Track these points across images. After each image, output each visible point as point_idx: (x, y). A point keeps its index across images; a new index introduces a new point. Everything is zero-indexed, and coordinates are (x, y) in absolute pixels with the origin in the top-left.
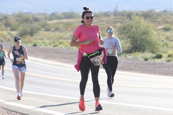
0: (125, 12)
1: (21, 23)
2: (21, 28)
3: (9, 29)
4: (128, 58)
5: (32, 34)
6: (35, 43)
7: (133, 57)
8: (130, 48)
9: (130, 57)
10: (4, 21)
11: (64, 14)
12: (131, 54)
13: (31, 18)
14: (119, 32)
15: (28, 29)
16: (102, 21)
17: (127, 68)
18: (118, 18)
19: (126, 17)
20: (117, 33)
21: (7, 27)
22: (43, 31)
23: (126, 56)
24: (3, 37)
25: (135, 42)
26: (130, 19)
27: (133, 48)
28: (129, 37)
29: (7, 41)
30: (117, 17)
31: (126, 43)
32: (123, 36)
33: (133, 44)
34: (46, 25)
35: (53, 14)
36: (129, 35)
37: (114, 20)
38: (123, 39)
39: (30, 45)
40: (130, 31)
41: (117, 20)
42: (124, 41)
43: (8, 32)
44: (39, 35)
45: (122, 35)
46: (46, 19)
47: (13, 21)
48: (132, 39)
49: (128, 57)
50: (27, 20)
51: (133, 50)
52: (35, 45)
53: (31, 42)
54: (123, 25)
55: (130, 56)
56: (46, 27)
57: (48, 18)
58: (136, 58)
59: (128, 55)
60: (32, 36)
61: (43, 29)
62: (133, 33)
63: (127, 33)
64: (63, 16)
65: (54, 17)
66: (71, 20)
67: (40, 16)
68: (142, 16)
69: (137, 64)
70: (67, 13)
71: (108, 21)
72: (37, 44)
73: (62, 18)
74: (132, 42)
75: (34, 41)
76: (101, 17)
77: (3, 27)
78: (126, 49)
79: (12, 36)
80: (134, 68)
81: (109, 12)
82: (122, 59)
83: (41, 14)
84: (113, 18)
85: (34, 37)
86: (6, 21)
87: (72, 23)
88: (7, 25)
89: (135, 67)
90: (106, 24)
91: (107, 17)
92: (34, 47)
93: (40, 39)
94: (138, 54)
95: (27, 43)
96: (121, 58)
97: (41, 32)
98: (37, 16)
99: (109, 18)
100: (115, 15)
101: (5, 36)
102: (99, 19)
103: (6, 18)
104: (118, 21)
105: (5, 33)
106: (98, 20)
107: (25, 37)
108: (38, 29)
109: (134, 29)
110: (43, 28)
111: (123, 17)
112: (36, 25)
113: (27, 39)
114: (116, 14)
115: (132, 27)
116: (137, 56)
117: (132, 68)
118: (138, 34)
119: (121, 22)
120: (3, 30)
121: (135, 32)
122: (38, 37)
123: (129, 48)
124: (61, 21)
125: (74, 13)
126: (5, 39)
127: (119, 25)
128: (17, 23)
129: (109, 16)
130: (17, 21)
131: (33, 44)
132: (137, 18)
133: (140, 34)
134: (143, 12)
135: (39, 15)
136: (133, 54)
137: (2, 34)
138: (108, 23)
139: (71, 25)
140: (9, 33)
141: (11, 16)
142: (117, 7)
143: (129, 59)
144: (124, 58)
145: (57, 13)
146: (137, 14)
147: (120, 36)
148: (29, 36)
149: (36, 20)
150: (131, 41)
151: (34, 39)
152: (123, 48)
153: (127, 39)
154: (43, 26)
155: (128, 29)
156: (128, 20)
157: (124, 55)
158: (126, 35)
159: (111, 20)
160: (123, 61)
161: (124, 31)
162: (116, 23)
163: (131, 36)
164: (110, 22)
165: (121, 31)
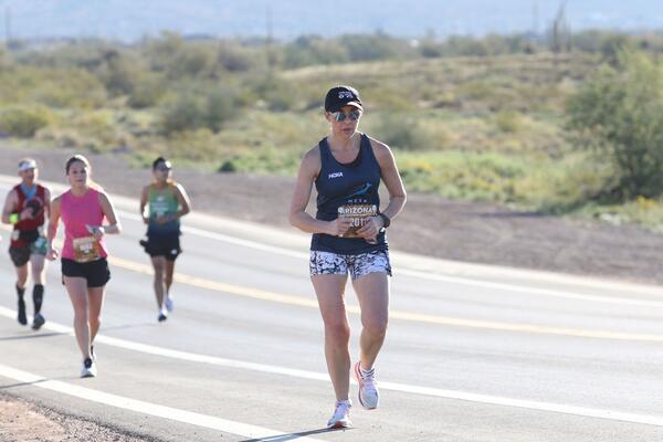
0: (594, 34)
1: (170, 77)
2: (172, 98)
3: (122, 100)
4: (606, 221)
5: (214, 121)
6: (229, 159)
7: (627, 218)
8: (616, 183)
9: (616, 220)
10: (104, 68)
11: (346, 39)
12: (618, 208)
13: (212, 57)
14: (569, 118)
15: (202, 103)
16: (498, 72)
17: (601, 264)
18: (566, 61)
19: (598, 56)
20: (563, 122)
21: (115, 95)
22: (261, 109)
23: (597, 216)
24: (98, 134)
25: (635, 159)
26: (614, 63)
27: (625, 182)
28: (611, 136)
29: (115, 151)
30: (562, 55)
31: (599, 160)
32: (587, 131)
33: (624, 165)
34: (275, 88)
35: (303, 42)
36: (610, 129)
37: (549, 66)
38: (586, 144)
39: (209, 167)
40: (612, 112)
41: (563, 67)
42: (590, 152)
43: (121, 114)
44: (243, 129)
45: (582, 131)
46: (272, 61)
47: (138, 69)
48: (622, 147)
49: (606, 217)
50: (194, 67)
51: (627, 192)
52: (227, 168)
53: (212, 154)
54: (586, 89)
55: (614, 213)
56: (272, 95)
57: (281, 57)
58: (639, 222)
59: (607, 209)
60: (216, 130)
61: (261, 103)
62: (628, 119)
63: (601, 120)
64: (343, 51)
65: (305, 54)
66: (375, 68)
67: (250, 52)
69: (643, 247)
70: (356, 37)
71: (524, 69)
72: (237, 164)
73: (340, 60)
74: (625, 158)
75: (223, 149)
76: (497, 53)
77: (101, 93)
78: (598, 186)
79: (137, 130)
80: (631, 264)
81: (529, 34)
82: (583, 226)
83: (255, 41)
84: (546, 60)
85: (224, 134)
86: (112, 67)
87: (379, 77)
88: (117, 85)
89: (636, 258)
90: (517, 84)
91: (521, 55)
92: (225, 176)
93: (246, 143)
94: (646, 208)
95: (197, 158)
96: (579, 223)
97: (252, 115)
98: (239, 51)
99: (530, 57)
100: (556, 49)
101: (109, 128)
102: (488, 63)
103: (110, 55)
104: (566, 73)
105: (107, 116)
106: (483, 68)
107: (188, 133)
108: (240, 103)
109: (628, 104)
110: (262, 97)
111: (587, 56)
112: (232, 84)
113: (198, 144)
114: (558, 41)
115: (620, 96)
116: (641, 215)
117: (621, 263)
118: (646, 125)
119: (579, 78)
120: (98, 106)
121: (636, 114)
122: (242, 135)
123: (609, 180)
124: (336, 68)
125: (385, 38)
126: (107, 141)
127: (568, 86)
128: (154, 77)
129: (529, 51)
130: (156, 69)
131: (219, 164)
132: (645, 59)
133: (653, 124)
135: (245, 44)
136: (629, 206)
137: (96, 122)
138: (525, 79)
139: (374, 85)
140: (122, 120)
141: (133, 47)
142: (561, 14)
143: (609, 227)
144: (589, 225)
145: (318, 38)
146: (644, 45)
147: (575, 134)
148: (203, 132)
149: (233, 65)
150: (617, 153)
151: (224, 142)
152: (585, 181)
153: (602, 144)
154: (261, 91)
155: (605, 106)
156: (605, 68)
157: (586, 212)
158: (599, 127)
159: (537, 65)
160: (584, 235)
161: (590, 113)
162: (559, 80)
163: (620, 133)
164: (532, 75)
165: (579, 115)
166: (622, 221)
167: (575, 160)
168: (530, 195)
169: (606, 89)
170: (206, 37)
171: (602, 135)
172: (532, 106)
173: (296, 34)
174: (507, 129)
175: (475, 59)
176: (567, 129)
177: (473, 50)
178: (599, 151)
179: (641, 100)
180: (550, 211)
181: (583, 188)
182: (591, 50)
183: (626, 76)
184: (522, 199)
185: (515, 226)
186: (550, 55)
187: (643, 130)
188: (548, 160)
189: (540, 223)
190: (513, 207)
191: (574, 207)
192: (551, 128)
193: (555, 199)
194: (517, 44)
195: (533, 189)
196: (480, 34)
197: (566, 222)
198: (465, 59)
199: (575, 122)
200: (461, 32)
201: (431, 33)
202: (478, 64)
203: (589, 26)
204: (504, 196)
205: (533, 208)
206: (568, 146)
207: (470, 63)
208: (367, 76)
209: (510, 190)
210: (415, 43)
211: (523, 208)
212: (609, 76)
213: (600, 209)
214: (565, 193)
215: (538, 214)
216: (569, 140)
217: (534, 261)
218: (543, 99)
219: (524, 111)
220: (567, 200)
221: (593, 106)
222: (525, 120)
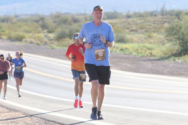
0: (173, 11)
1: (59, 24)
2: (59, 30)
3: (46, 31)
4: (177, 61)
5: (71, 36)
7: (183, 60)
8: (180, 51)
9: (180, 61)
10: (41, 22)
12: (180, 58)
13: (70, 19)
15: (67, 31)
16: (148, 21)
17: (176, 73)
19: (174, 17)
21: (44, 29)
23: (174, 60)
24: (39, 40)
25: (185, 44)
26: (179, 19)
27: (182, 51)
28: (178, 38)
29: (44, 45)
30: (165, 17)
31: (175, 45)
32: (172, 37)
33: (182, 46)
36: (178, 36)
37: (161, 20)
38: (171, 41)
40: (179, 32)
41: (165, 20)
42: (172, 43)
43: (45, 34)
45: (170, 37)
46: (86, 19)
47: (50, 22)
48: (181, 41)
50: (65, 21)
51: (182, 53)
54: (171, 26)
57: (88, 18)
58: (186, 61)
59: (177, 58)
60: (71, 38)
62: (183, 34)
63: (175, 34)
64: (105, 16)
66: (114, 21)
67: (80, 17)
69: (187, 68)
70: (109, 13)
71: (154, 21)
73: (104, 19)
74: (182, 44)
76: (147, 16)
77: (40, 29)
78: (174, 52)
79: (50, 39)
80: (184, 73)
81: (155, 11)
83: (81, 14)
86: (43, 22)
87: (115, 23)
88: (44, 27)
89: (185, 71)
90: (152, 25)
91: (153, 17)
95: (66, 46)
96: (170, 62)
99: (156, 17)
100: (163, 15)
101: (42, 38)
103: (42, 19)
104: (166, 22)
105: (42, 35)
107: (64, 39)
108: (77, 31)
109: (183, 30)
111: (171, 17)
112: (75, 26)
113: (66, 42)
114: (163, 13)
115: (181, 28)
116: (187, 59)
117: (181, 73)
119: (169, 23)
120: (39, 32)
121: (185, 32)
123: (178, 50)
125: (116, 13)
126: (42, 42)
127: (166, 25)
128: (54, 25)
129: (155, 16)
130: (55, 22)
132: (187, 18)
135: (79, 15)
136: (183, 57)
137: (38, 37)
138: (154, 23)
140: (46, 36)
141: (48, 16)
142: (164, 5)
143: (178, 63)
144: (172, 62)
146: (187, 14)
147: (168, 38)
148: (68, 39)
149: (75, 21)
150: (180, 43)
152: (171, 51)
153: (176, 41)
155: (177, 30)
156: (176, 20)
157: (172, 59)
158: (175, 36)
159: (158, 20)
160: (171, 65)
161: (172, 32)
162: (164, 23)
163: (180, 37)
164: (156, 22)
167: (168, 45)
168: (156, 54)
169: (177, 26)
170: (68, 13)
172: (156, 31)
174: (150, 37)
175: (141, 18)
176: (166, 36)
177: (140, 16)
179: (186, 28)
180: (162, 59)
181: (171, 52)
182: (172, 15)
183: (182, 22)
184: (154, 56)
185: (152, 63)
186: (161, 17)
187: (187, 37)
188: (161, 45)
189: (159, 62)
190: (152, 58)
191: (168, 58)
192: (162, 36)
193: (163, 56)
194: (152, 14)
195: (157, 53)
196: (142, 11)
197: (166, 62)
198: (138, 18)
199: (168, 34)
200: (137, 11)
201: (129, 11)
203: (171, 9)
204: (149, 55)
205: (157, 58)
209: (151, 53)
210: (125, 14)
211: (154, 58)
212: (177, 22)
213: (175, 58)
214: (166, 54)
215: (159, 60)
216: (167, 40)
218: (160, 28)
219: (154, 32)
220: (166, 56)
221: (173, 30)
222: (155, 35)
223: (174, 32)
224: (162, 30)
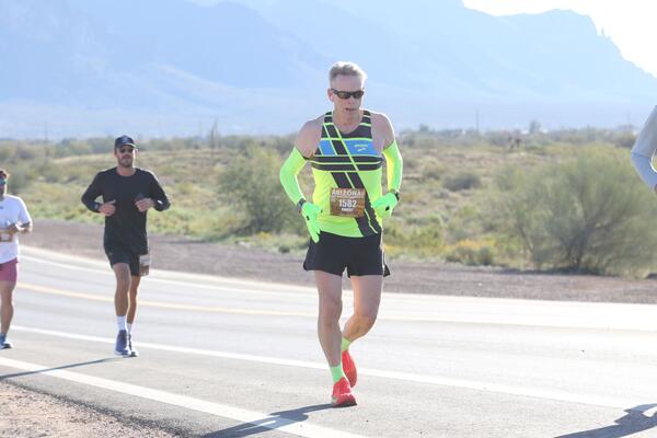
0: (234, 137)
4: (242, 246)
5: (15, 188)
7: (254, 244)
8: (247, 224)
9: (248, 245)
11: (91, 141)
12: (249, 238)
13: (13, 152)
14: (220, 186)
16: (180, 159)
17: (239, 270)
18: (218, 153)
19: (236, 151)
20: (217, 189)
22: (41, 181)
23: (237, 243)
25: (258, 210)
26: (246, 154)
27: (253, 223)
28: (245, 197)
30: (216, 150)
31: (238, 210)
32: (231, 194)
33: (252, 213)
34: (49, 169)
35: (65, 142)
36: (244, 192)
37: (208, 156)
38: (230, 201)
40: (245, 182)
41: (216, 157)
42: (232, 206)
44: (31, 193)
45: (227, 194)
46: (48, 154)
48: (251, 203)
49: (242, 243)
51: (254, 229)
54: (230, 170)
55: (247, 241)
56: (48, 173)
57: (52, 151)
58: (261, 246)
59: (243, 239)
61: (41, 178)
62: (254, 187)
63: (238, 187)
64: (89, 147)
65: (67, 149)
67: (35, 148)
68: (274, 147)
69: (264, 261)
70: (97, 139)
71: (194, 158)
73: (88, 153)
74: (253, 209)
76: (179, 148)
78: (237, 225)
80: (256, 270)
81: (197, 138)
82: (229, 249)
83: (37, 142)
84: (206, 153)
89: (259, 267)
90: (190, 166)
91: (192, 150)
94: (265, 238)
96: (226, 247)
97: (36, 184)
98: (27, 147)
99: (198, 151)
100: (213, 146)
102: (174, 155)
104: (219, 160)
106: (170, 158)
108: (29, 178)
109: (254, 178)
110: (42, 175)
111: (230, 150)
112: (24, 167)
114: (214, 142)
115: (250, 174)
116: (262, 242)
117: (251, 270)
118: (265, 190)
119: (226, 163)
121: (259, 183)
122: (31, 197)
123: (244, 222)
124: (85, 158)
127: (219, 168)
129: (197, 147)
132: (263, 152)
133: (269, 190)
134: (277, 139)
135: (32, 144)
136: (255, 237)
138: (194, 164)
142: (215, 126)
143: (244, 248)
144: (233, 248)
145: (74, 140)
146: (263, 144)
147: (224, 195)
149: (25, 156)
150: (248, 206)
152: (230, 222)
153: (239, 201)
154: (41, 170)
155: (241, 179)
156: (240, 157)
157: (232, 239)
158: (238, 192)
159: (202, 156)
160: (229, 254)
161: (232, 183)
162: (214, 164)
163: (250, 195)
164: (199, 161)
165: (225, 185)
166: (252, 246)
167: (223, 211)
168: (198, 231)
169: (241, 170)
170: (9, 140)
171: (238, 196)
172: (199, 179)
173: (62, 138)
174: (184, 193)
175: (166, 152)
176: (219, 193)
177: (165, 147)
178: (237, 205)
179: (262, 175)
180: (210, 240)
181: (229, 226)
182: (233, 147)
183: (253, 162)
184: (193, 233)
185: (190, 249)
186: (209, 150)
187: (263, 193)
188: (208, 211)
189: (204, 247)
190: (188, 237)
191: (224, 237)
192: (209, 192)
193: (213, 233)
194: (190, 144)
195: (200, 227)
196: (168, 137)
197: (219, 246)
198: (160, 152)
199: (223, 188)
200: (157, 136)
202: (167, 155)
203: (231, 134)
204: (183, 231)
205: (200, 238)
206: (219, 203)
207: (164, 155)
208: (103, 162)
209: (187, 228)
211: (194, 239)
212: (242, 162)
213: (239, 239)
214: (218, 230)
215: (203, 242)
216: (219, 199)
217: (202, 269)
218: (206, 175)
219: (194, 182)
220: (220, 234)
221: (234, 179)
222: (195, 188)
223: (236, 183)
224: (210, 179)
